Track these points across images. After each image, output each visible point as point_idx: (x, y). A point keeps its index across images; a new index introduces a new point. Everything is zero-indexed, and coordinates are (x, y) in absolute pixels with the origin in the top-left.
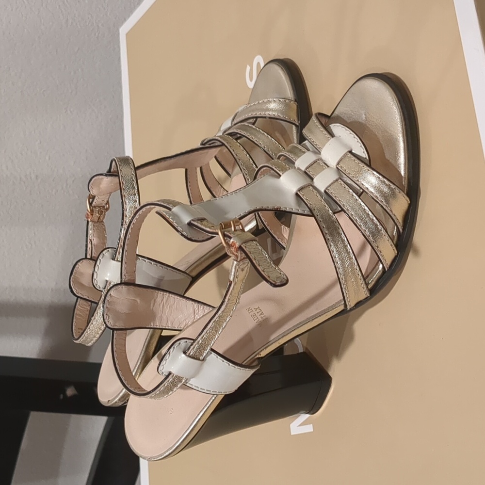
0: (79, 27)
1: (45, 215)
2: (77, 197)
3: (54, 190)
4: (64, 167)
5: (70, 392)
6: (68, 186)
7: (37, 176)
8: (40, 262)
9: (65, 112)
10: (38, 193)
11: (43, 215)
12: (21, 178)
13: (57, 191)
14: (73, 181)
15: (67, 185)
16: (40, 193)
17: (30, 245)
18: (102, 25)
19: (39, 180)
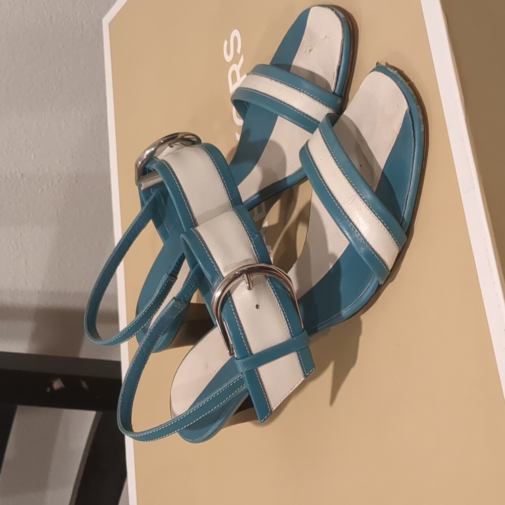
0: (63, 24)
1: (31, 215)
2: (63, 197)
3: (40, 190)
4: (49, 166)
5: (57, 385)
6: (54, 186)
7: (22, 175)
8: (26, 263)
9: (50, 110)
10: (24, 192)
11: (29, 215)
12: (6, 176)
13: (43, 190)
14: (59, 181)
15: (53, 184)
16: (25, 192)
17: (16, 246)
18: (86, 22)
19: (25, 180)
